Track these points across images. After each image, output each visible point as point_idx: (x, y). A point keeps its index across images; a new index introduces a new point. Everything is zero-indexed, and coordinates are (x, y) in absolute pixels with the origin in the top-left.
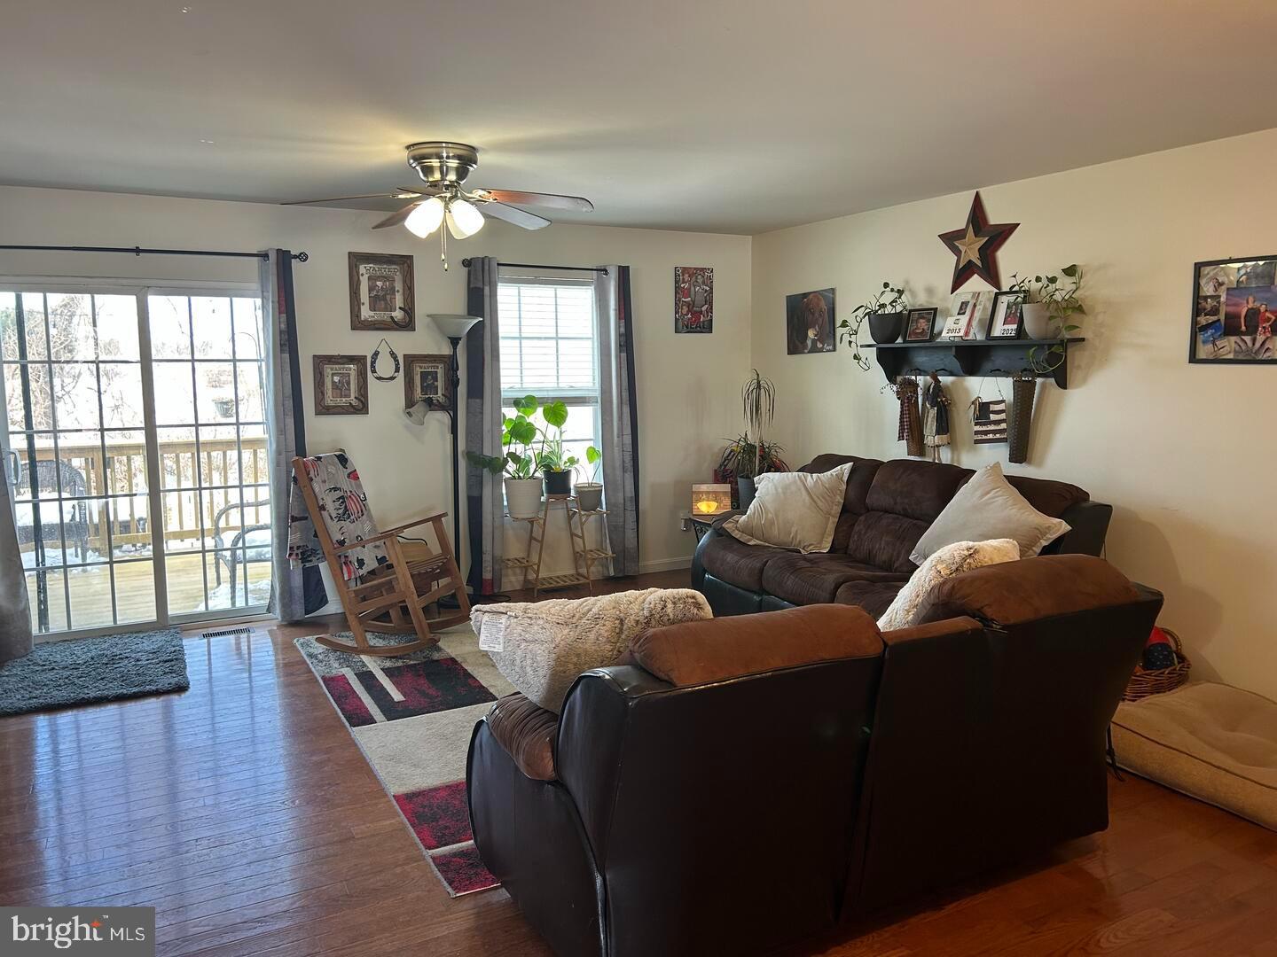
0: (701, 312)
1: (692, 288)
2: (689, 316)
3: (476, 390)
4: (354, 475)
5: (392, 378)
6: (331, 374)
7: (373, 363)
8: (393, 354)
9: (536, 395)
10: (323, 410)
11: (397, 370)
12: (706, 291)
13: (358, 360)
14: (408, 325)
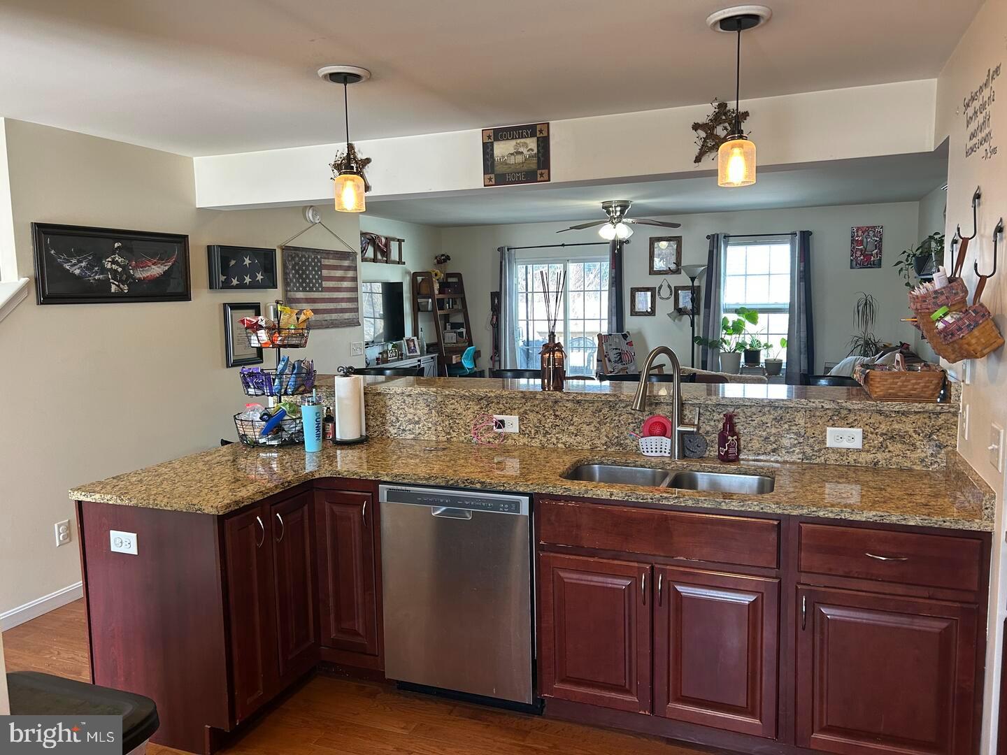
0: (872, 255)
1: (865, 240)
2: (862, 257)
3: (708, 306)
4: (630, 344)
5: (668, 298)
6: (640, 296)
7: (659, 291)
8: (669, 287)
9: (746, 307)
10: (634, 313)
11: (671, 295)
12: (876, 241)
13: (652, 290)
14: (677, 271)
